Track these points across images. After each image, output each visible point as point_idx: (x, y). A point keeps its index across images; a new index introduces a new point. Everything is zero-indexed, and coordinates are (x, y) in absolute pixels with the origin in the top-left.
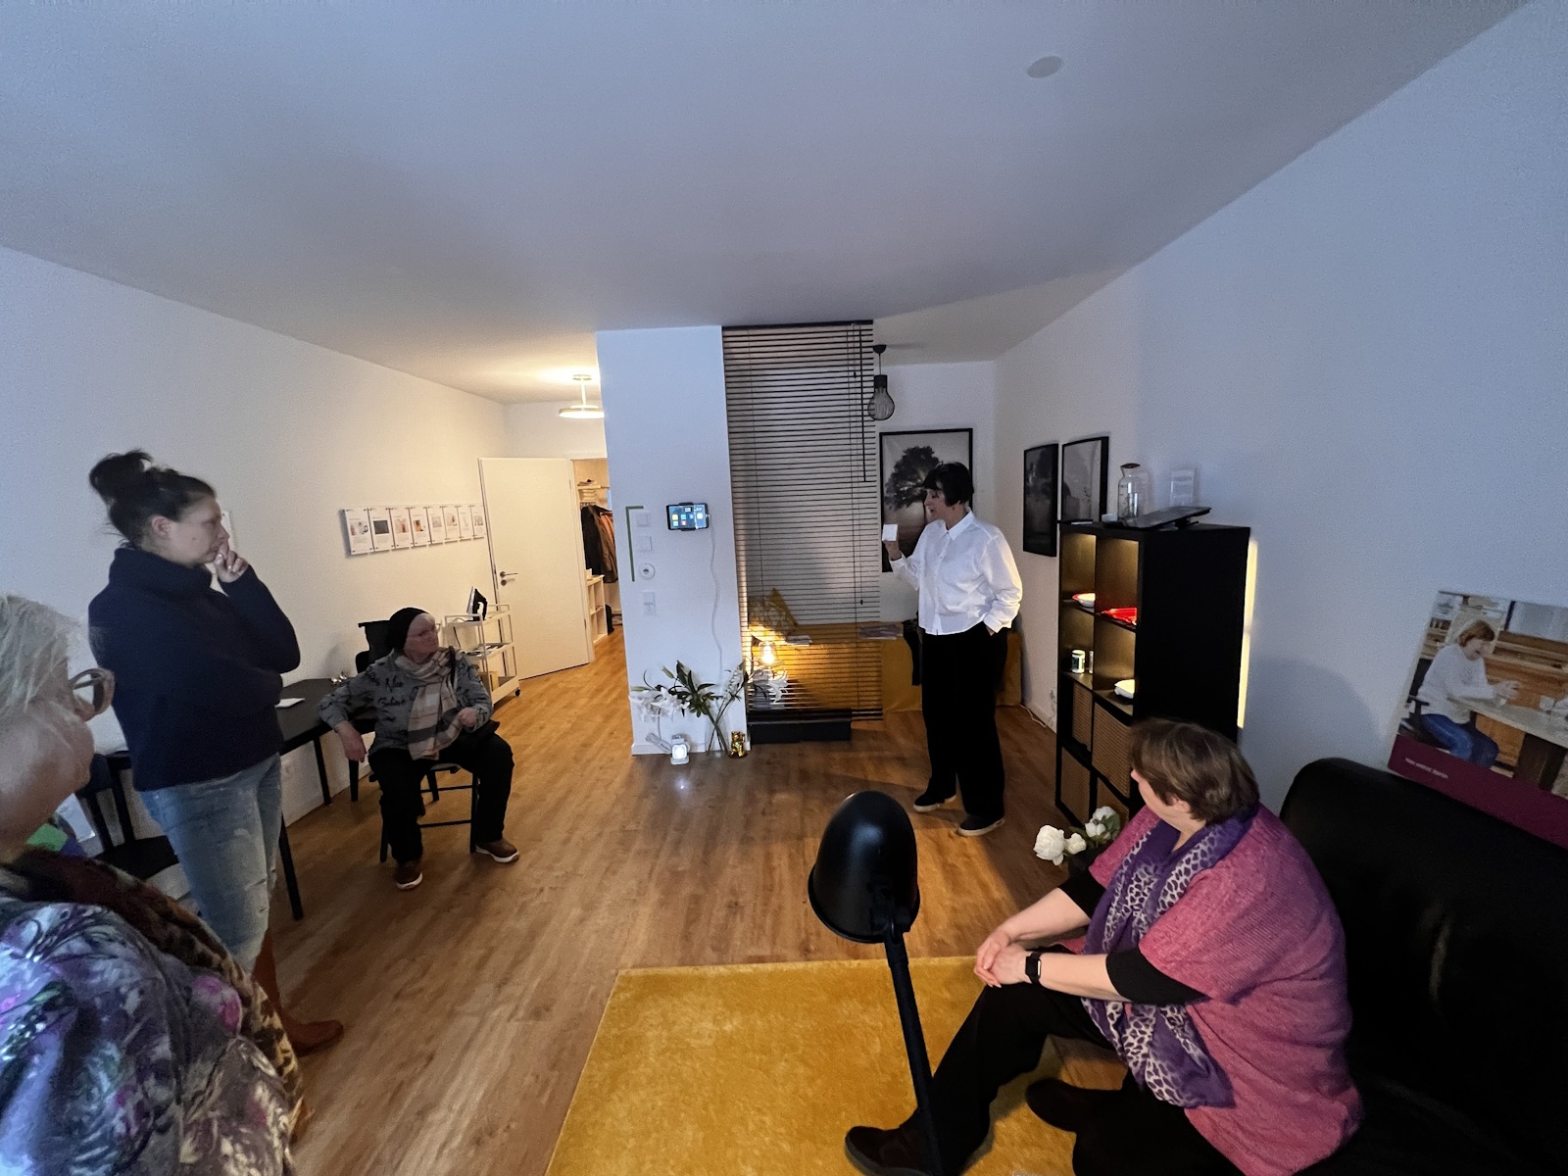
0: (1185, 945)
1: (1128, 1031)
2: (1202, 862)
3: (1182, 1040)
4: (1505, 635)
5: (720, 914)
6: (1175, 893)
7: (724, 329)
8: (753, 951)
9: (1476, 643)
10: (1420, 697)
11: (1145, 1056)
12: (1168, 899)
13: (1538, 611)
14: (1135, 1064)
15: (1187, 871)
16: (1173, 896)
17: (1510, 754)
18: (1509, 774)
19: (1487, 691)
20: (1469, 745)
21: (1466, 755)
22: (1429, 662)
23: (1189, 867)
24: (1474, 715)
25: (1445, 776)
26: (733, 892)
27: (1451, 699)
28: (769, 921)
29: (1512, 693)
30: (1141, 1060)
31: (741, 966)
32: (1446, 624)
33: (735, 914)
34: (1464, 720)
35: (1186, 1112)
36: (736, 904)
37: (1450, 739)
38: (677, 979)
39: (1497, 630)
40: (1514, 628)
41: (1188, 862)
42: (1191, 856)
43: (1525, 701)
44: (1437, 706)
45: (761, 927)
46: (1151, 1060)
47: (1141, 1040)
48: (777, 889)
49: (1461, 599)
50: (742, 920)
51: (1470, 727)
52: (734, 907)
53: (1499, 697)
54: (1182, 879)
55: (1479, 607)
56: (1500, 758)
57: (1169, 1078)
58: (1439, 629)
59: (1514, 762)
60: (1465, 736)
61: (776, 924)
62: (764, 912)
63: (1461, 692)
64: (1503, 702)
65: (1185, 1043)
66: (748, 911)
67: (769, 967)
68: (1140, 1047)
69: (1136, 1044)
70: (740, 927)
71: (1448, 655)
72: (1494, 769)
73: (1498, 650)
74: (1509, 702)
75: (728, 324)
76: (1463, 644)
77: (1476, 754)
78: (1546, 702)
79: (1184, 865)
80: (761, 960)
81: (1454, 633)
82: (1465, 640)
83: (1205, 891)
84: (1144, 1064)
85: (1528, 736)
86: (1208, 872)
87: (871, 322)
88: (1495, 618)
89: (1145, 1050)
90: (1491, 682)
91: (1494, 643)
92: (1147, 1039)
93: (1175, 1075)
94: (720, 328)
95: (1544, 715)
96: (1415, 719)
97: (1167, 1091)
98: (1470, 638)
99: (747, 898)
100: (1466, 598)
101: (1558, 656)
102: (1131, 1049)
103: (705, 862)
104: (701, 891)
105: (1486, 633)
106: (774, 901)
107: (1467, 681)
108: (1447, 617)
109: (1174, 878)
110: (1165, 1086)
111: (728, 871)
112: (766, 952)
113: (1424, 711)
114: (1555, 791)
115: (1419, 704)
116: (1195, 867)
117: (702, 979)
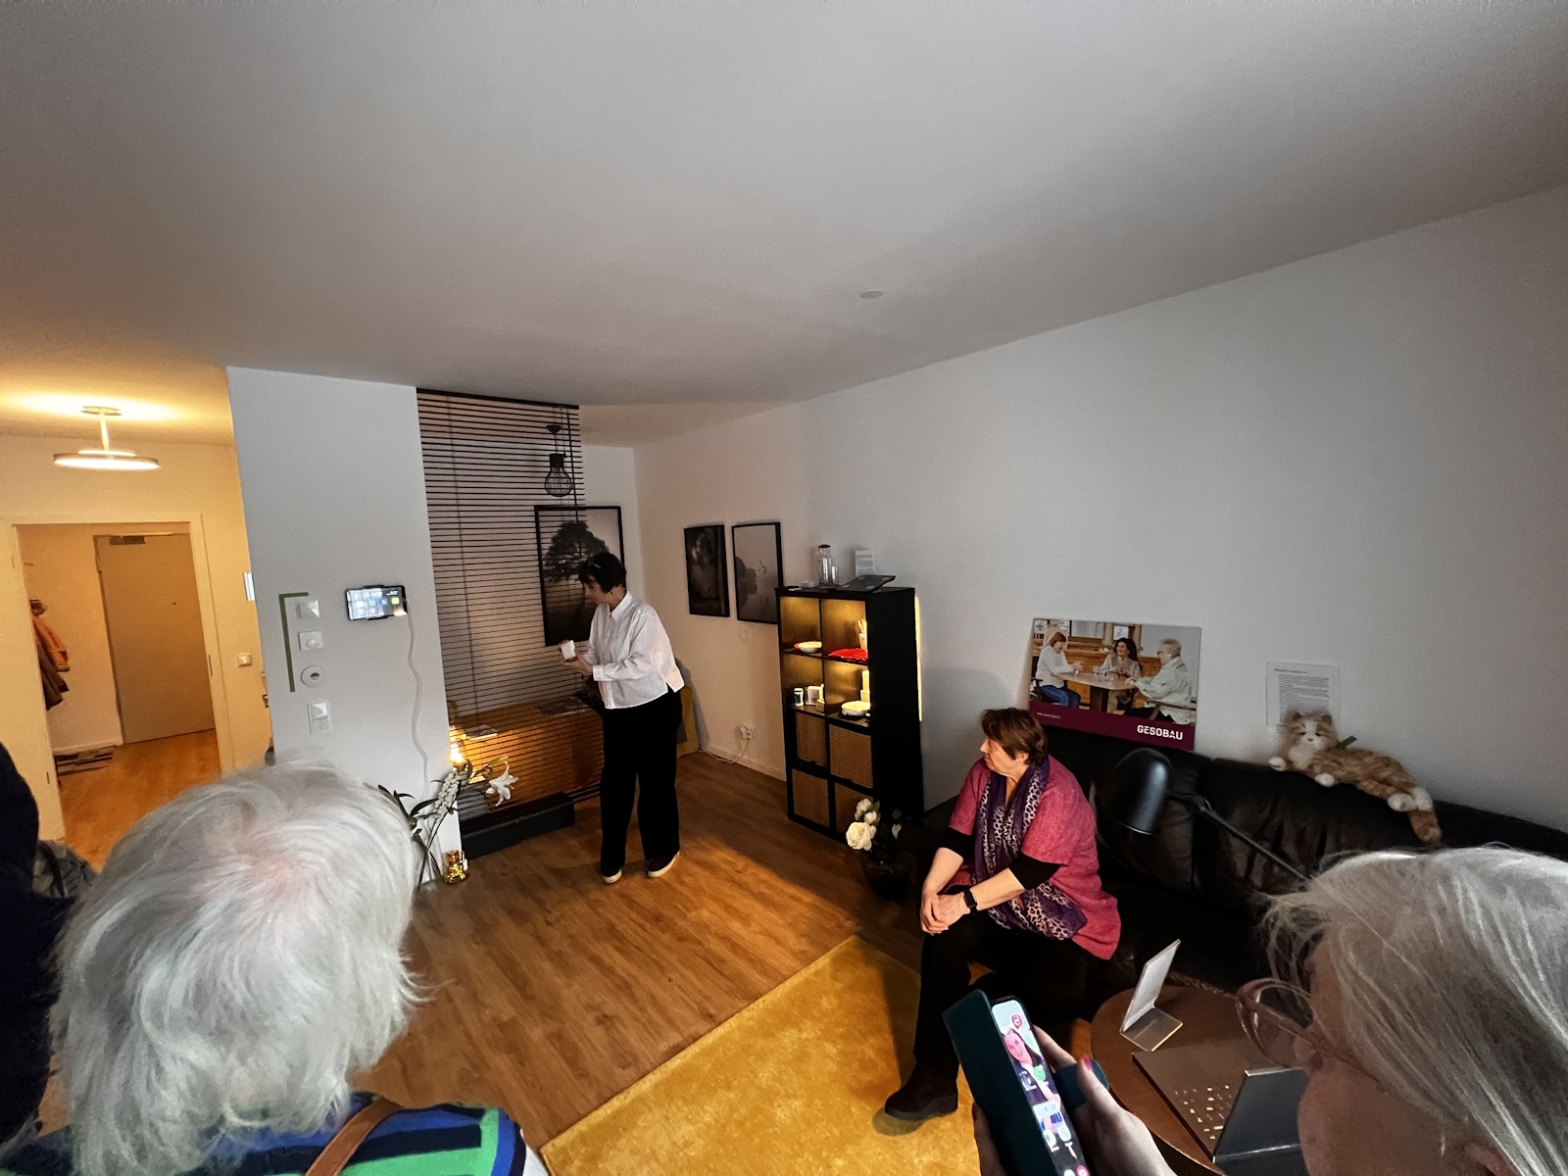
0: (1052, 839)
1: (1029, 911)
2: (1041, 789)
3: (1057, 899)
4: (1071, 638)
5: (598, 1035)
6: (1032, 812)
7: (419, 391)
8: (663, 1047)
9: (1058, 644)
10: (1037, 677)
11: (1045, 919)
12: (1030, 817)
13: (1083, 624)
14: (1043, 927)
15: (1035, 797)
16: (1032, 815)
17: (1086, 698)
18: (1088, 708)
19: (1068, 668)
20: (1067, 697)
21: (1066, 704)
22: (1038, 658)
23: (1034, 794)
24: (1065, 682)
25: (1059, 717)
26: (589, 1008)
27: (1052, 675)
28: (652, 1012)
29: (1080, 667)
30: (1044, 923)
31: (668, 1063)
32: (1042, 636)
33: (614, 1026)
34: (1059, 685)
35: (1073, 939)
36: (605, 1016)
37: (1056, 697)
38: (616, 1115)
39: (1067, 635)
40: (1073, 635)
41: (1032, 791)
42: (1032, 788)
43: (1087, 670)
44: (1047, 681)
45: (651, 1022)
46: (1048, 920)
47: (1038, 913)
48: (631, 981)
49: (1046, 622)
50: (625, 1026)
51: (1065, 688)
52: (604, 1020)
53: (1075, 670)
54: (1034, 802)
55: (1055, 625)
56: (1082, 701)
57: (1062, 924)
58: (1037, 639)
59: (1088, 701)
60: (1063, 693)
61: (662, 1010)
62: (642, 1009)
63: (1056, 671)
64: (1077, 672)
65: (1060, 900)
66: (624, 1016)
67: (694, 1049)
68: (1040, 916)
69: (1037, 916)
70: (632, 1036)
71: (1046, 653)
72: (1081, 707)
73: (1069, 646)
74: (1080, 671)
75: (421, 386)
76: (1052, 645)
77: (1070, 703)
78: (1095, 669)
79: (1031, 794)
80: (678, 1049)
81: (1047, 640)
82: (1053, 643)
83: (1049, 804)
84: (1047, 924)
85: (1092, 688)
86: (1047, 793)
87: (577, 407)
88: (1064, 629)
89: (1043, 916)
90: (1069, 663)
91: (1067, 642)
92: (1040, 910)
93: (1064, 920)
94: (415, 389)
95: (1095, 675)
96: (1038, 689)
97: (1065, 932)
98: (1055, 642)
99: (611, 1006)
100: (1049, 621)
101: (1096, 645)
102: (1036, 920)
103: (530, 998)
104: (554, 1026)
105: (1061, 637)
106: (639, 993)
107: (1058, 664)
108: (1041, 632)
109: (1029, 804)
110: (1063, 930)
111: (565, 993)
112: (676, 1038)
113: (1041, 685)
114: (1108, 711)
115: (1038, 681)
116: (1038, 793)
117: (641, 1100)
